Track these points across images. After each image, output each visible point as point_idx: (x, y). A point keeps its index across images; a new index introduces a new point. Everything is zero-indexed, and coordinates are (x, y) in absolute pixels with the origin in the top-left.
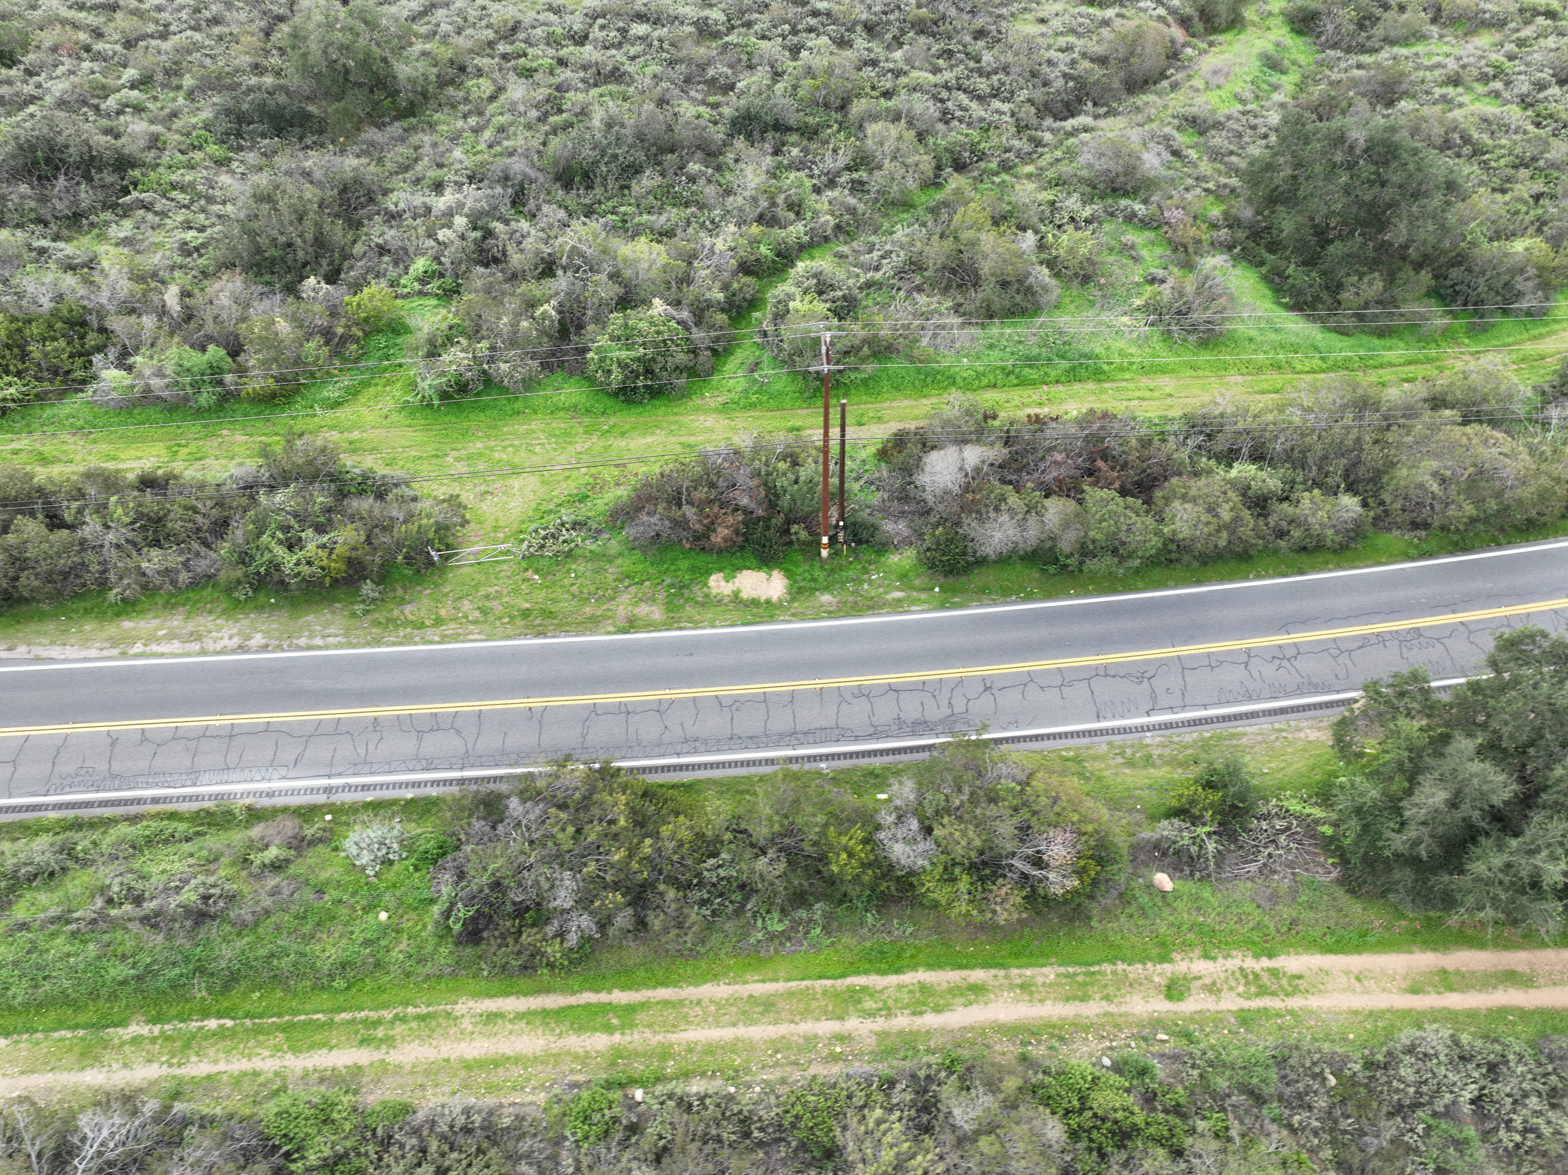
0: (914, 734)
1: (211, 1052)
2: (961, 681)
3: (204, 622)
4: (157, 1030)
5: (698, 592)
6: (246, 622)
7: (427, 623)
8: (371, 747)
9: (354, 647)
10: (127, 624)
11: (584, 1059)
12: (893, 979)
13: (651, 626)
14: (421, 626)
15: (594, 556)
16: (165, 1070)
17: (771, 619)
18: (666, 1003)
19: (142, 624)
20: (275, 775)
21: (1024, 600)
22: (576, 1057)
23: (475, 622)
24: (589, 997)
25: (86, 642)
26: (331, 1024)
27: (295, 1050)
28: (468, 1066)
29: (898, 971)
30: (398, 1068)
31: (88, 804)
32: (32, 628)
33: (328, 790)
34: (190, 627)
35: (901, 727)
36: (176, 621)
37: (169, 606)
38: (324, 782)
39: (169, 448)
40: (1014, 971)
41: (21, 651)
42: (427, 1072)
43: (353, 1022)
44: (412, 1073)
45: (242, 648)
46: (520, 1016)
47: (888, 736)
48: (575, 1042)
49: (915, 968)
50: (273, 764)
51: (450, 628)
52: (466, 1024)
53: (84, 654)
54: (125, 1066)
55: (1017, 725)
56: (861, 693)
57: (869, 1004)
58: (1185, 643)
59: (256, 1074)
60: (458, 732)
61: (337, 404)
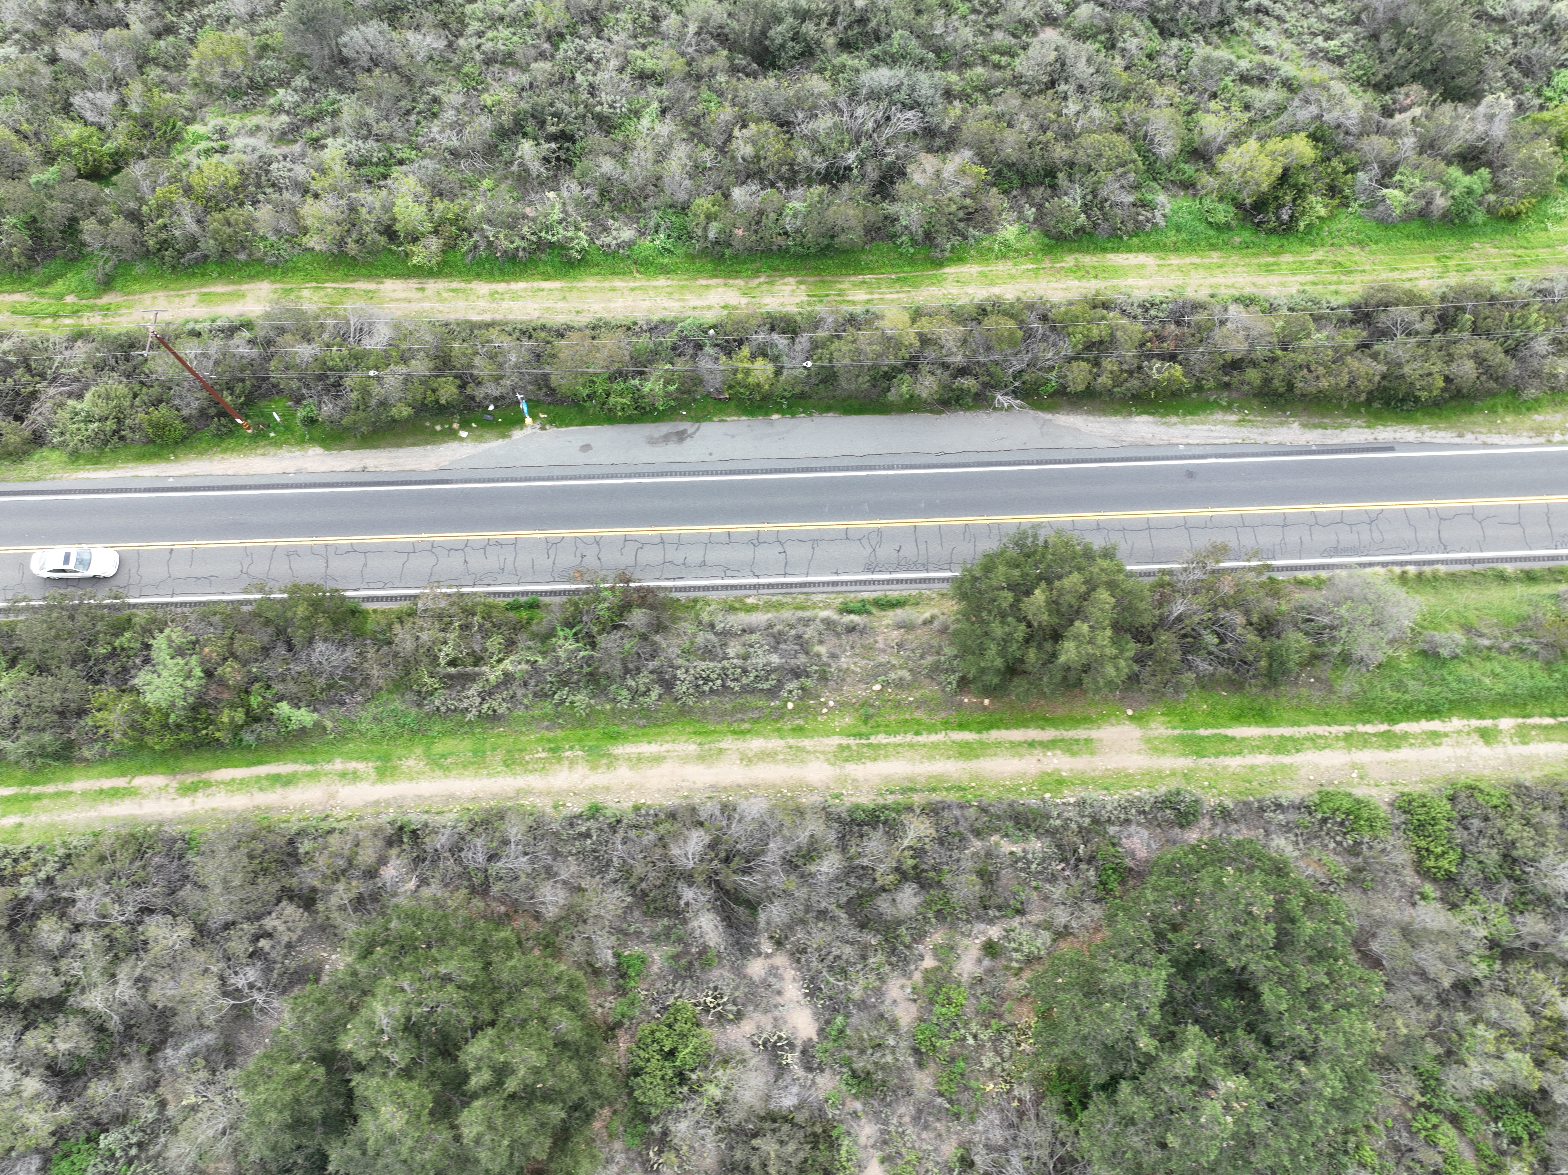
25: (1514, 431)
39: (1438, 259)
53: (1518, 441)
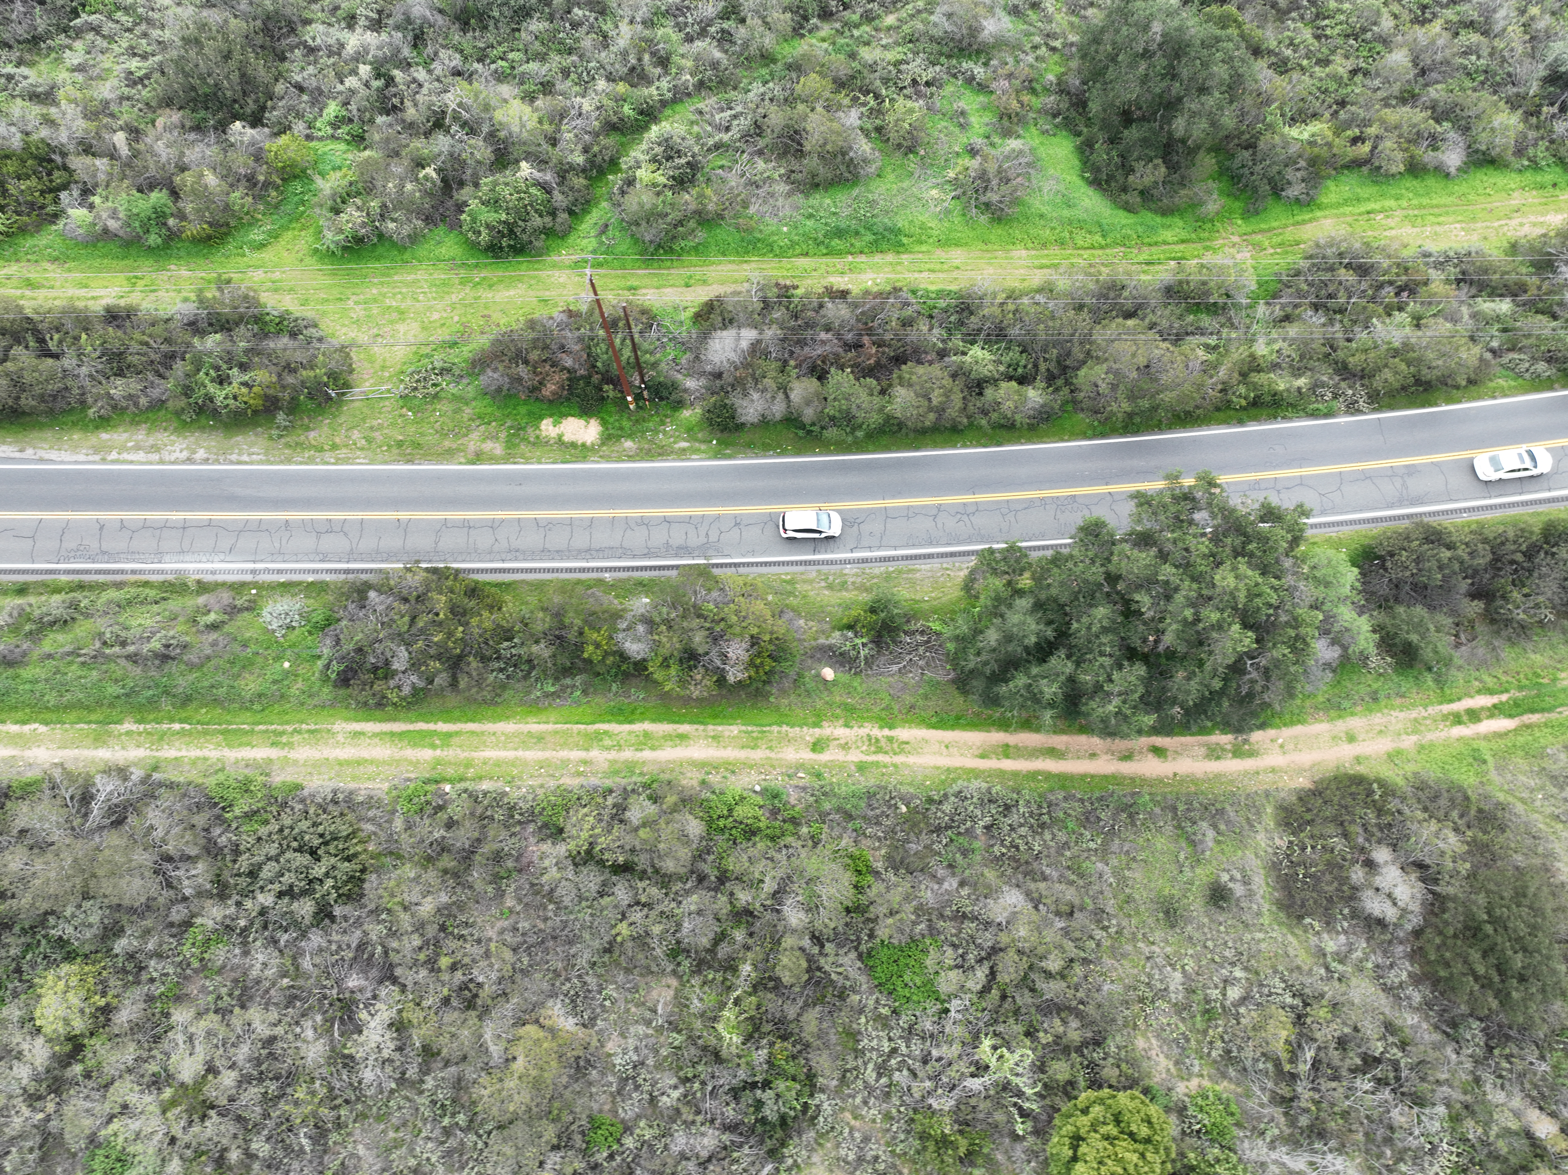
0: (677, 556)
1: (177, 744)
2: (718, 517)
3: (161, 437)
4: (141, 727)
5: (531, 433)
6: (192, 439)
7: (326, 447)
8: (284, 542)
9: (272, 464)
10: (104, 436)
11: (416, 764)
12: (627, 727)
13: (493, 459)
14: (321, 450)
15: (456, 398)
16: (148, 753)
17: (584, 459)
18: (473, 733)
19: (115, 436)
20: (216, 558)
21: (780, 455)
22: (411, 762)
23: (362, 449)
24: (421, 726)
26: (252, 732)
27: (230, 746)
28: (340, 763)
29: (630, 722)
30: (296, 762)
31: (87, 572)
32: (35, 434)
33: (254, 572)
34: (151, 441)
35: (669, 550)
36: (140, 435)
37: (135, 423)
38: (251, 566)
40: (710, 727)
41: (29, 453)
42: (314, 766)
43: (266, 731)
44: (304, 765)
45: (189, 460)
46: (375, 735)
47: (657, 556)
48: (410, 753)
49: (642, 721)
50: (214, 551)
51: (342, 453)
52: (340, 738)
54: (123, 748)
55: (753, 553)
56: (643, 522)
57: (607, 742)
58: (894, 497)
59: (206, 759)
60: (346, 534)
61: (262, 246)
